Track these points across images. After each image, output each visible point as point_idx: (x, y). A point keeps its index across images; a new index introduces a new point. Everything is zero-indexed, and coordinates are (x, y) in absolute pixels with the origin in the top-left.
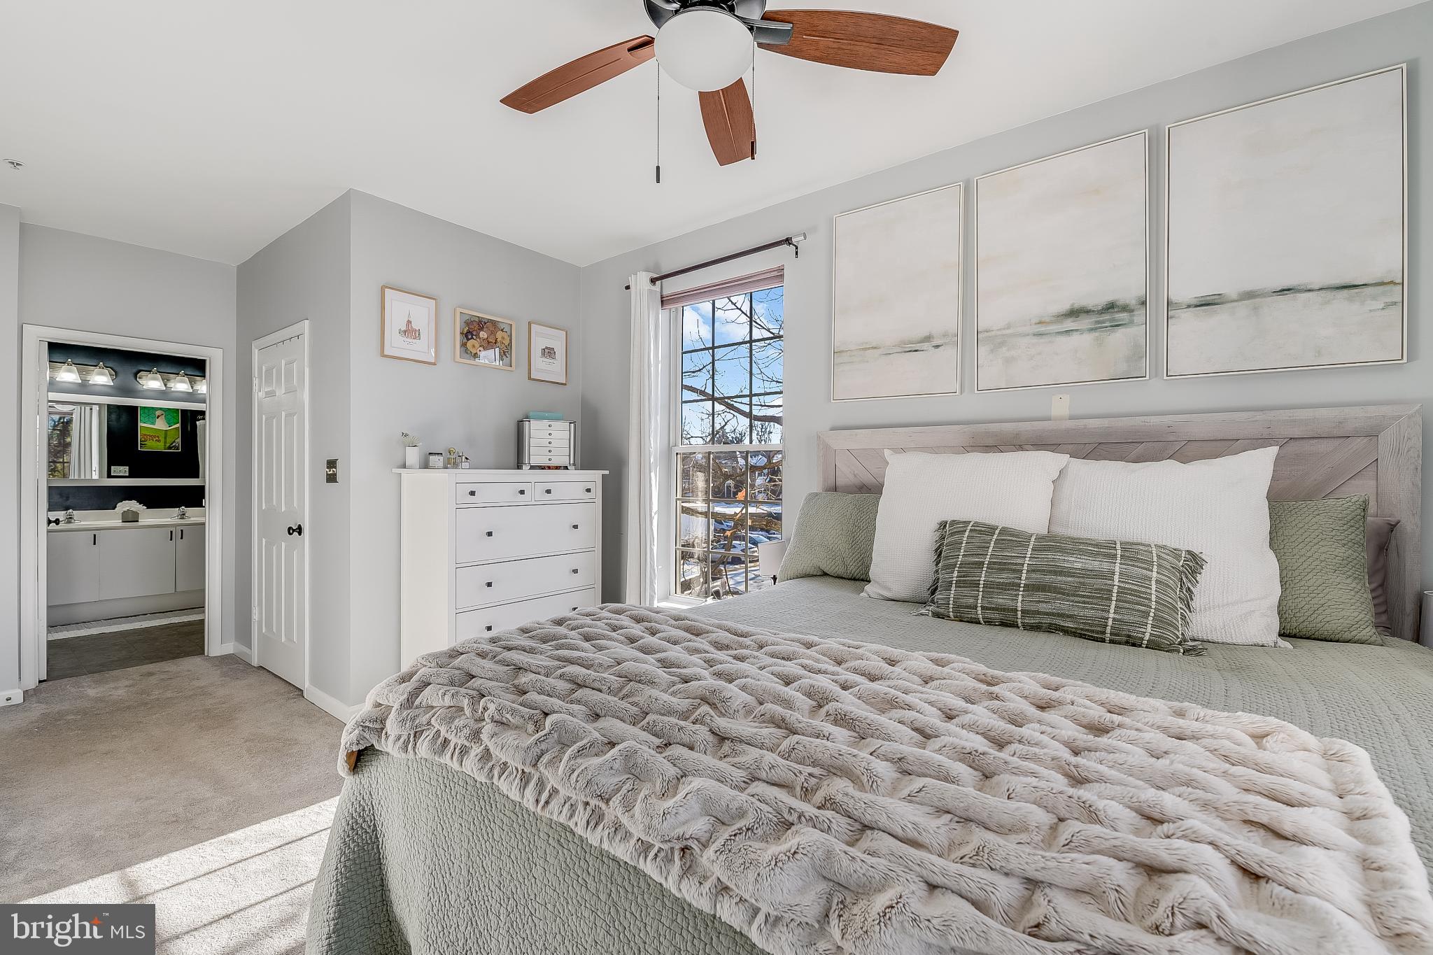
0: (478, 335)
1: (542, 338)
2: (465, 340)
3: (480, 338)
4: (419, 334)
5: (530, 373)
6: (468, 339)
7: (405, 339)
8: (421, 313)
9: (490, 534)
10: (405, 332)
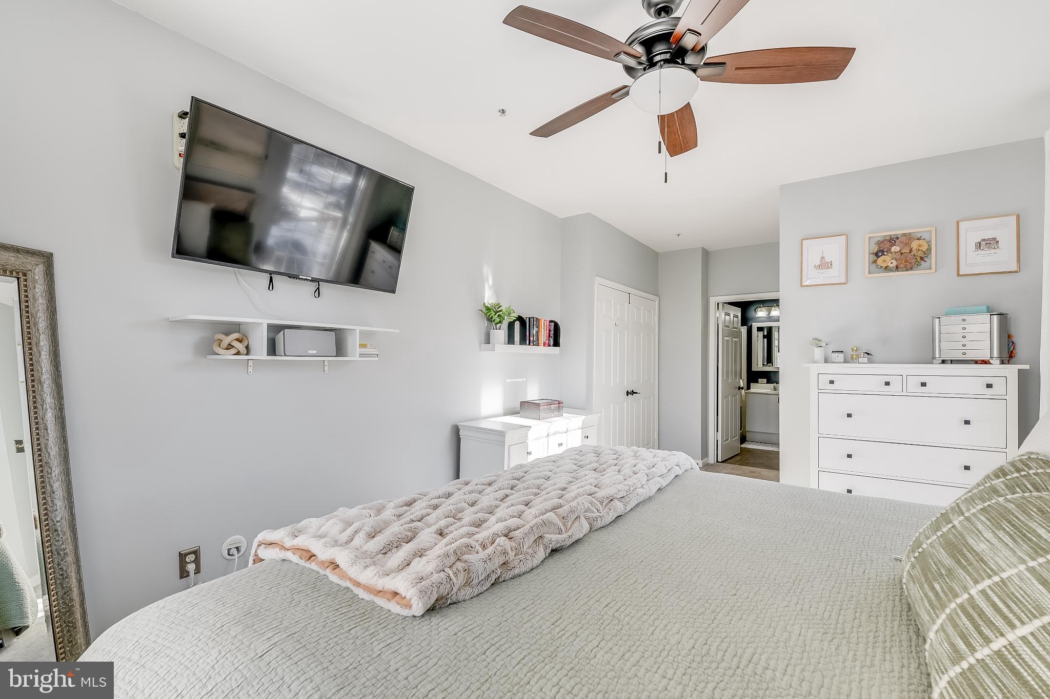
0: (889, 251)
1: (972, 233)
2: (875, 258)
3: (892, 253)
4: (831, 265)
5: (958, 271)
6: (878, 257)
7: (819, 271)
8: (833, 249)
9: (849, 415)
10: (820, 265)
